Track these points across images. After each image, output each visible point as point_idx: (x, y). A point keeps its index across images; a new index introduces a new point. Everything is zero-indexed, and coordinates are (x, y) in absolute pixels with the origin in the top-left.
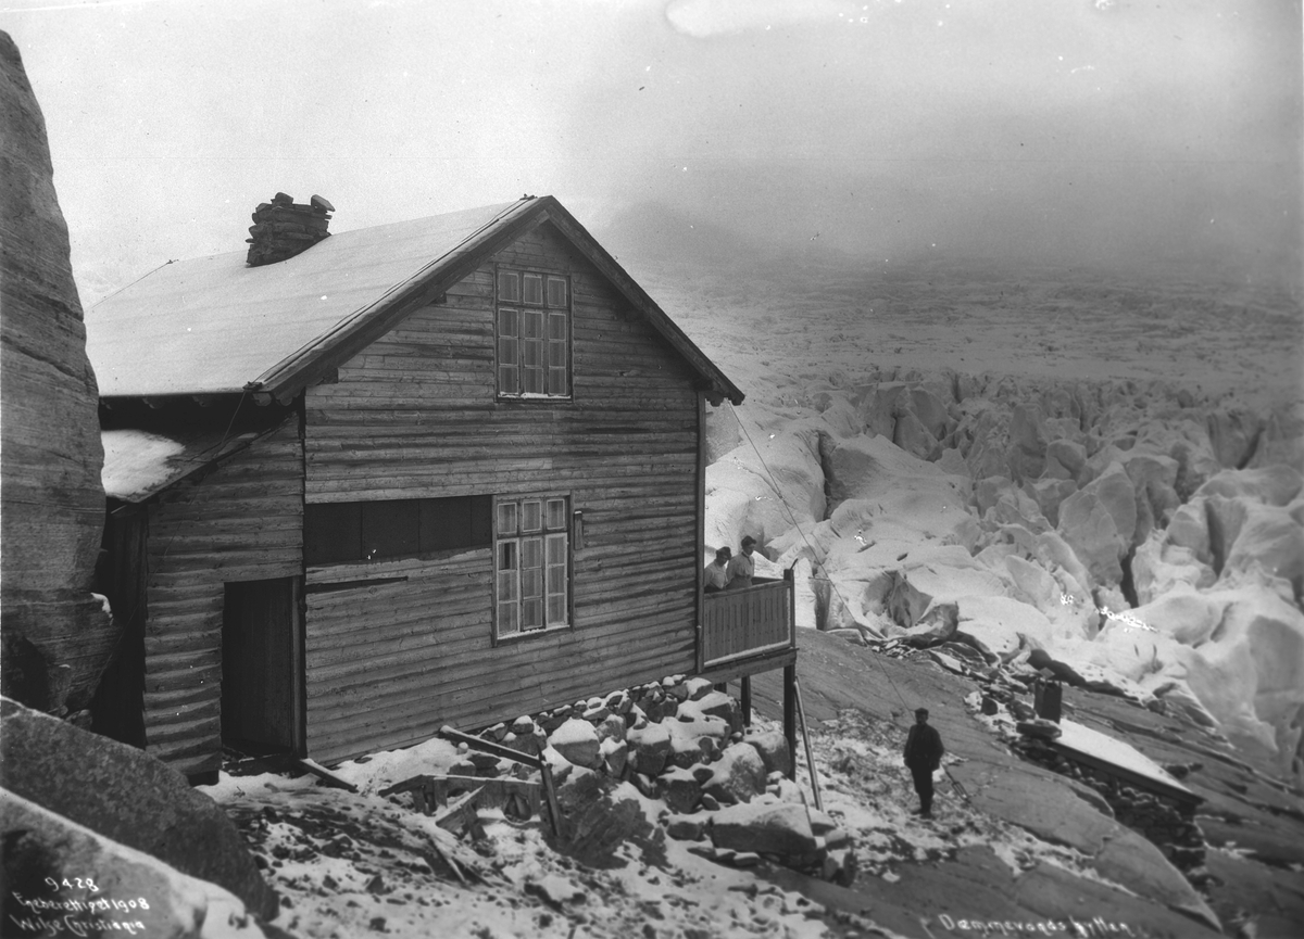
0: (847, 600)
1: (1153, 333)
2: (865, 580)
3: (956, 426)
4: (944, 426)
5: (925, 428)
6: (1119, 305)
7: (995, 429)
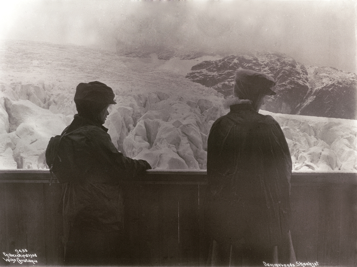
0: (31, 164)
1: (88, 78)
2: (37, 155)
3: (49, 99)
4: (45, 99)
5: (39, 100)
6: (79, 70)
7: (66, 100)
